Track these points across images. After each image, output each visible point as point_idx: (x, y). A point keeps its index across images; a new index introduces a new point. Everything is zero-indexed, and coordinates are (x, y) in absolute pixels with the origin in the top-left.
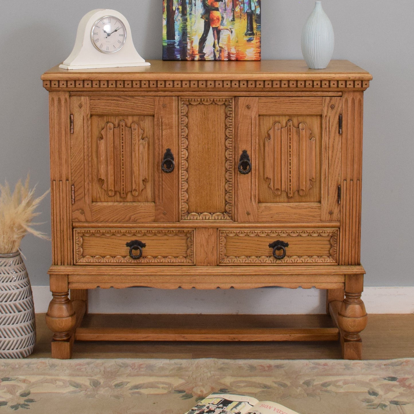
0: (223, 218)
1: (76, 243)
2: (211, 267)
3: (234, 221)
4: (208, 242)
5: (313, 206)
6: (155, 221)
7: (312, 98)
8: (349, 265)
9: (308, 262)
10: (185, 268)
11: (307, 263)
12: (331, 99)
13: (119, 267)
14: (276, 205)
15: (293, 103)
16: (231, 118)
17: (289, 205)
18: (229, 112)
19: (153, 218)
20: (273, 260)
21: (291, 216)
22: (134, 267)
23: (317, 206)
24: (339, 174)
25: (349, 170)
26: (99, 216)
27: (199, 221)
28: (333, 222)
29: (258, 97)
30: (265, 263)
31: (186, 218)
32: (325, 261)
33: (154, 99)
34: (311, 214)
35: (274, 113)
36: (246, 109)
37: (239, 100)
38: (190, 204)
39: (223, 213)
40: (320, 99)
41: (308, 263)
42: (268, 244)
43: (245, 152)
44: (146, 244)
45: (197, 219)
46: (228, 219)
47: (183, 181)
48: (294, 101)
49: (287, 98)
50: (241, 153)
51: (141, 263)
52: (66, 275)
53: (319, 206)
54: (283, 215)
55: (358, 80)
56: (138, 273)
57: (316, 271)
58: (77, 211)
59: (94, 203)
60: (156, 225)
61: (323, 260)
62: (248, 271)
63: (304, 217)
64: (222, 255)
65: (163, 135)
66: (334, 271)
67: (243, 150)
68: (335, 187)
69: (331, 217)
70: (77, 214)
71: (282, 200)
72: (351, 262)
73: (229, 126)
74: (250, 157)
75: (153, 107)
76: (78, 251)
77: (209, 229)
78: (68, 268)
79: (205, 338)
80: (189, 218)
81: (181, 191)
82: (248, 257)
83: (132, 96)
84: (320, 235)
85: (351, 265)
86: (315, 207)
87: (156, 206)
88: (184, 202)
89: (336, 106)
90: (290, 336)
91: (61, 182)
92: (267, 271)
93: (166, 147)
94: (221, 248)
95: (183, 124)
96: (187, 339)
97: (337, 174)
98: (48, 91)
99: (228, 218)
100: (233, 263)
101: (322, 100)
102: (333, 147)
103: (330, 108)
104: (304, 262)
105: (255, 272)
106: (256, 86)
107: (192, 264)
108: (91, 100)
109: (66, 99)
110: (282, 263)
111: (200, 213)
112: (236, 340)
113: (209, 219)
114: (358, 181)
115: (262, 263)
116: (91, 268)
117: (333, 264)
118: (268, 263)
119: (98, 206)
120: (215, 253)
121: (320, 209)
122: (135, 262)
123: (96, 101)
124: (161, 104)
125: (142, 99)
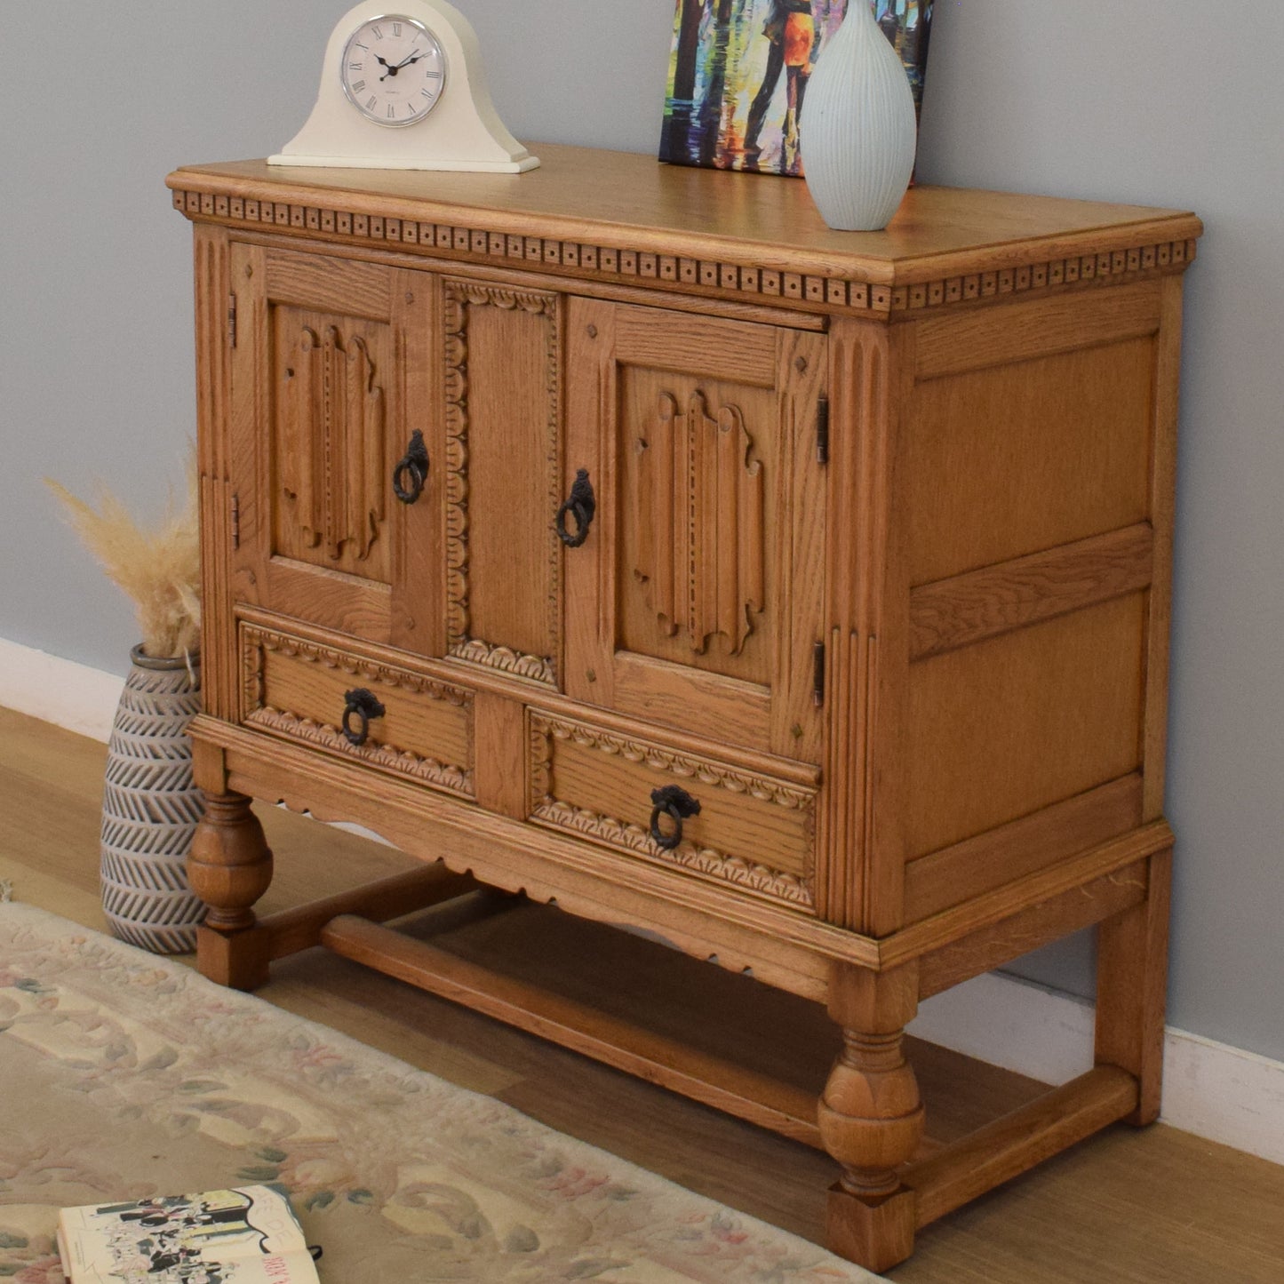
0: (537, 675)
1: (244, 664)
2: (508, 822)
3: (564, 693)
4: (502, 739)
5: (751, 696)
6: (392, 642)
7: (747, 327)
8: (843, 926)
9: (740, 880)
10: (450, 806)
11: (736, 882)
12: (797, 338)
13: (320, 759)
14: (659, 668)
15: (700, 334)
16: (554, 360)
17: (689, 676)
18: (551, 341)
19: (388, 632)
20: (657, 848)
21: (696, 714)
22: (349, 769)
23: (762, 700)
24: (818, 603)
25: (844, 594)
26: (283, 597)
27: (484, 668)
28: (800, 766)
29: (614, 303)
30: (634, 848)
31: (458, 653)
32: (784, 891)
33: (388, 274)
34: (745, 720)
35: (651, 360)
36: (588, 337)
37: (570, 306)
38: (474, 610)
39: (541, 658)
40: (767, 331)
41: (740, 884)
42: (650, 790)
43: (583, 475)
44: (386, 708)
45: (480, 662)
46: (548, 683)
47: (452, 537)
48: (702, 330)
50: (573, 477)
51: (366, 759)
52: (219, 747)
53: (766, 701)
54: (674, 706)
55: (838, 278)
56: (351, 786)
57: (749, 918)
58: (242, 572)
59: (277, 560)
60: (394, 655)
61: (782, 886)
62: (585, 862)
63: (727, 727)
64: (538, 790)
65: (408, 385)
66: (796, 934)
67: (580, 468)
68: (808, 645)
69: (796, 747)
70: (242, 581)
71: (679, 653)
72: (852, 918)
73: (551, 386)
74: (595, 493)
75: (386, 297)
76: (249, 688)
77: (505, 699)
78: (227, 728)
79: (582, 1046)
80: (464, 654)
81: (447, 568)
82: (599, 815)
83: (347, 259)
84: (772, 800)
85: (851, 929)
86: (754, 700)
87: (394, 598)
88: (455, 602)
89: (811, 363)
90: (788, 1120)
91: (216, 482)
92: (631, 876)
93: (412, 426)
94: (534, 768)
95: (451, 360)
96: (544, 1031)
97: (814, 600)
98: (190, 222)
99: (549, 678)
100: (561, 825)
101: (774, 337)
102: (803, 504)
103: (795, 370)
104: (729, 877)
105: (603, 868)
106: (580, 263)
107: (470, 798)
108: (268, 257)
109: (222, 248)
110: (676, 862)
111: (491, 645)
112: (656, 1081)
113: (506, 669)
114: (871, 639)
115: (626, 846)
116: (267, 744)
117: (803, 909)
118: (641, 852)
120: (520, 778)
121: (769, 710)
122: (357, 752)
123: (279, 262)
124: (403, 290)
125: (364, 268)
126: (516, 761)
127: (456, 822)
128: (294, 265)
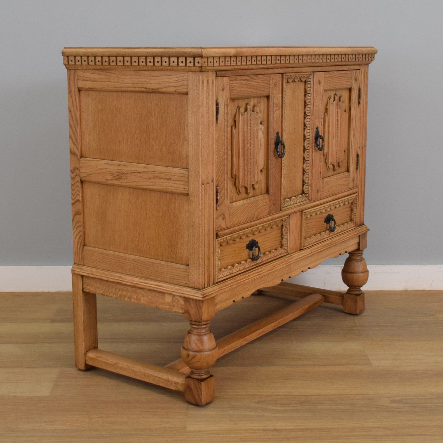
0: (304, 200)
2: (298, 253)
3: (310, 201)
4: (296, 228)
6: (269, 214)
7: (348, 72)
9: (344, 229)
10: (285, 259)
12: (356, 73)
15: (340, 77)
16: (309, 95)
18: (309, 89)
19: (268, 211)
21: (337, 188)
22: (256, 270)
23: (348, 175)
25: (361, 138)
26: (234, 220)
28: (354, 188)
29: (324, 73)
33: (270, 78)
34: (345, 183)
36: (318, 84)
37: (315, 76)
39: (302, 195)
40: (351, 72)
42: (324, 219)
43: (317, 129)
44: (259, 242)
45: (290, 205)
46: (307, 200)
48: (340, 75)
49: (338, 72)
50: (315, 130)
51: (258, 263)
52: (213, 297)
54: (333, 188)
58: (220, 217)
59: (231, 205)
60: (270, 218)
61: (349, 225)
63: (342, 187)
65: (274, 117)
67: (316, 127)
68: (356, 155)
69: (354, 184)
70: (220, 221)
71: (331, 173)
72: (361, 223)
73: (308, 104)
75: (269, 86)
77: (297, 213)
78: (214, 287)
80: (286, 205)
82: (315, 235)
83: (257, 75)
84: (348, 203)
87: (269, 197)
89: (358, 79)
91: (208, 185)
97: (357, 142)
99: (306, 198)
100: (310, 244)
101: (352, 74)
103: (355, 81)
107: (287, 253)
108: (230, 81)
109: (213, 81)
110: (333, 235)
111: (290, 199)
113: (297, 203)
114: (365, 148)
115: (323, 239)
116: (230, 282)
117: (354, 228)
118: (326, 238)
119: (234, 207)
120: (299, 236)
121: (349, 177)
122: (255, 263)
123: (234, 82)
124: (274, 82)
125: (262, 77)
126: (299, 231)
127: (290, 262)
128: (240, 82)
